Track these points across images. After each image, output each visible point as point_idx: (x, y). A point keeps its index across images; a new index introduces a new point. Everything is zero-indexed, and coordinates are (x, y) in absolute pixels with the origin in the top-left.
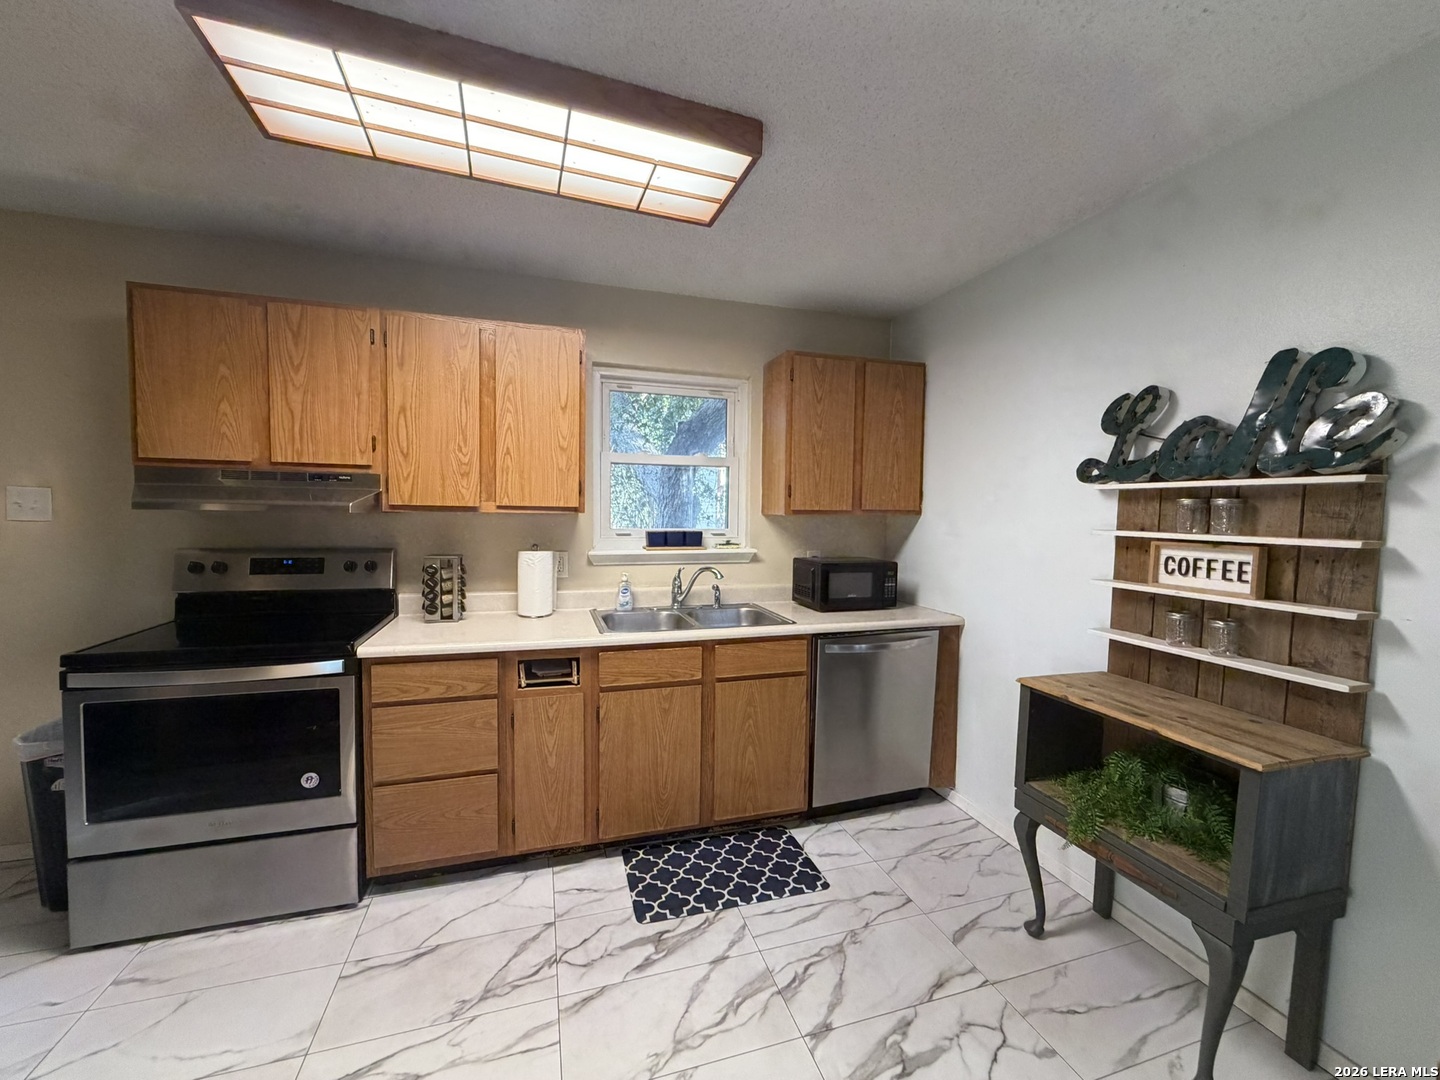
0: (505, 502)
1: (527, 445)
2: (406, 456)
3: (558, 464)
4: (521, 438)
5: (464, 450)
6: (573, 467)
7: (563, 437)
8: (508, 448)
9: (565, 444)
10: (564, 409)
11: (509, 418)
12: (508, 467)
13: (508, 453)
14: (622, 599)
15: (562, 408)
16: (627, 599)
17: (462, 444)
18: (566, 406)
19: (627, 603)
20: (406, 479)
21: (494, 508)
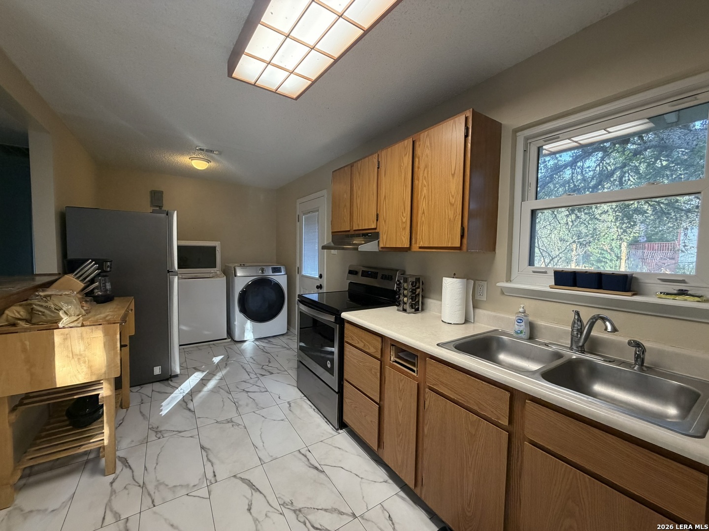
0: (422, 245)
1: (433, 206)
2: (385, 222)
3: (448, 216)
4: (430, 203)
5: (404, 215)
6: (457, 217)
7: (452, 196)
8: (424, 210)
9: (453, 201)
10: (453, 175)
11: (425, 191)
12: (423, 222)
13: (424, 213)
14: (517, 328)
15: (452, 174)
16: (521, 328)
17: (403, 212)
18: (454, 173)
19: (521, 332)
20: (385, 234)
21: (418, 248)
